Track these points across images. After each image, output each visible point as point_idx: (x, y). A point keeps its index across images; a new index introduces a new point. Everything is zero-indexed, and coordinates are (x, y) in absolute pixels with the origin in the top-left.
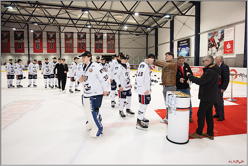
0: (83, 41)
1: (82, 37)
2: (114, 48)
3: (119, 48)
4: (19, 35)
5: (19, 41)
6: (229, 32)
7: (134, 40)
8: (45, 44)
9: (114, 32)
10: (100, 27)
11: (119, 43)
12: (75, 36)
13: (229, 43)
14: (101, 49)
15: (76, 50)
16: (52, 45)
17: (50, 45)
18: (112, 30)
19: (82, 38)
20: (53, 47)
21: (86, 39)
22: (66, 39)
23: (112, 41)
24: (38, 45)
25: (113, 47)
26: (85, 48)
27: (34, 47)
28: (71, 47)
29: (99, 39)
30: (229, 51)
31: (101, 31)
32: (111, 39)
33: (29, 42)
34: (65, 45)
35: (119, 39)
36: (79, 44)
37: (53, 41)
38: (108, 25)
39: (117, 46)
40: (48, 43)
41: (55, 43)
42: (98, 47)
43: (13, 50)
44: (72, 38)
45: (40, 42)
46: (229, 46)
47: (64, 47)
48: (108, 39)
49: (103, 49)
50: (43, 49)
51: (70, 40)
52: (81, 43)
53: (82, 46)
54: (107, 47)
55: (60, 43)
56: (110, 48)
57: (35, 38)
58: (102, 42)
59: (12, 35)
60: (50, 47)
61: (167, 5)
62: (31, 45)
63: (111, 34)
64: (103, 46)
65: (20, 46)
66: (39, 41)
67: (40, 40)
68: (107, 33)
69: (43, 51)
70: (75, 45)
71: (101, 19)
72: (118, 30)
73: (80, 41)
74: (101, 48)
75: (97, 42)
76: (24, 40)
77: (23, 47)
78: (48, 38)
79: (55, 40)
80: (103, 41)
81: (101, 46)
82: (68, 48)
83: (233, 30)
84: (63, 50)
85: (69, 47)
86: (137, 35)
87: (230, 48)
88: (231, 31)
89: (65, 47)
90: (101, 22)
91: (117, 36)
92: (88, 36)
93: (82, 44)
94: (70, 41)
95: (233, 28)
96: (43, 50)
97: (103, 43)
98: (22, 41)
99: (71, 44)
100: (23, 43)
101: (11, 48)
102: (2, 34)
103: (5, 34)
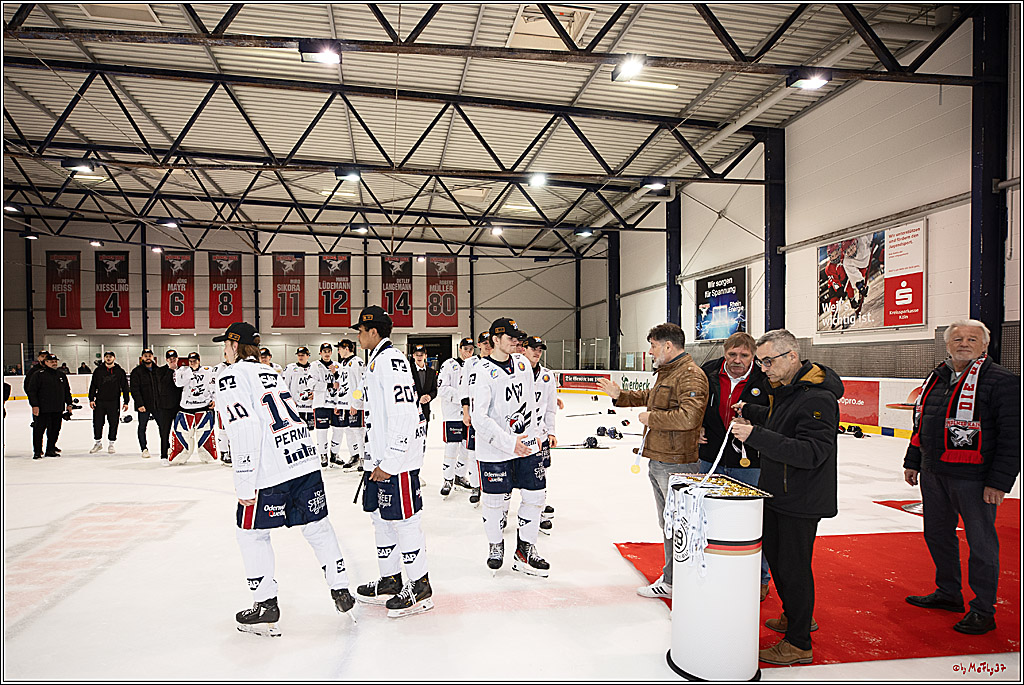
0: (339, 285)
1: (335, 269)
2: (454, 308)
3: (472, 308)
4: (112, 265)
5: (112, 288)
6: (905, 241)
7: (528, 279)
8: (202, 298)
9: (455, 248)
10: (402, 232)
11: (471, 292)
12: (312, 266)
13: (904, 284)
14: (406, 312)
15: (312, 317)
16: (229, 300)
17: (222, 300)
18: (446, 243)
19: (337, 274)
20: (229, 307)
21: (349, 276)
22: (279, 277)
23: (445, 282)
24: (177, 300)
25: (448, 305)
26: (345, 311)
27: (164, 309)
28: (296, 309)
29: (399, 275)
30: (906, 314)
31: (406, 247)
32: (444, 276)
33: (145, 291)
34: (275, 300)
35: (472, 275)
36: (325, 296)
37: (232, 285)
38: (430, 225)
39: (463, 300)
40: (213, 294)
41: (238, 293)
42: (394, 306)
43: (89, 319)
44: (299, 273)
45: (184, 288)
46: (904, 296)
47: (272, 306)
48: (432, 277)
49: (411, 312)
50: (196, 316)
51: (292, 281)
52: (333, 291)
53: (334, 301)
54: (428, 304)
55: (257, 291)
56: (439, 308)
57: (167, 276)
58: (408, 287)
59: (88, 265)
60: (222, 307)
61: (652, 142)
62: (155, 299)
63: (441, 259)
64: (411, 303)
65: (115, 304)
66: (180, 286)
67: (185, 281)
68: (428, 255)
69: (196, 323)
70: (312, 298)
71: (404, 204)
72: (467, 243)
73: (328, 286)
74: (406, 308)
75: (391, 287)
77: (126, 309)
78: (215, 276)
79: (239, 283)
80: (411, 282)
81: (405, 302)
82: (283, 308)
83: (921, 233)
84: (267, 317)
85: (289, 308)
86: (538, 259)
87: (910, 301)
88: (910, 234)
89: (275, 308)
90: (406, 212)
91: (463, 266)
92: (356, 265)
93: (336, 296)
94: (293, 287)
95: (921, 224)
96: (196, 320)
97: (411, 292)
98: (122, 288)
99: (295, 296)
100: (125, 294)
101: (83, 312)
102: (53, 264)
103: (64, 265)
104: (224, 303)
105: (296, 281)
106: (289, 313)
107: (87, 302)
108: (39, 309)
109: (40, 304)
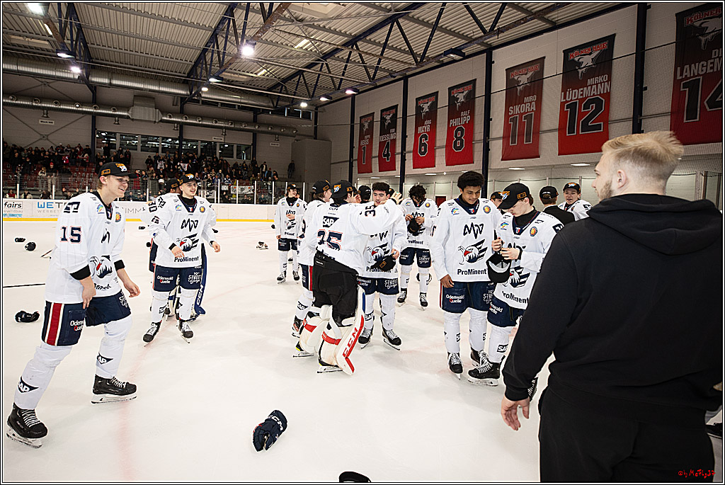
0: (592, 89)
8: (441, 138)
15: (550, 143)
16: (462, 134)
17: (456, 136)
19: (588, 74)
20: (462, 142)
22: (513, 96)
24: (424, 141)
27: (415, 150)
28: (528, 134)
33: (404, 137)
36: (569, 113)
37: (465, 118)
40: (450, 130)
41: (470, 126)
43: (375, 165)
45: (429, 129)
47: (502, 135)
50: (436, 155)
51: (527, 99)
52: (581, 100)
53: (582, 115)
55: (488, 120)
57: (419, 120)
60: (455, 143)
65: (388, 151)
66: (426, 128)
67: (430, 122)
69: (436, 162)
73: (575, 95)
76: (395, 132)
77: (394, 154)
78: (453, 112)
79: (472, 115)
84: (497, 148)
85: (521, 135)
89: (505, 138)
93: (586, 107)
94: (527, 106)
96: (436, 159)
98: (392, 137)
99: (529, 117)
100: (394, 141)
101: (373, 159)
102: (362, 126)
103: (366, 125)
104: (458, 139)
105: (531, 98)
106: (521, 141)
107: (375, 152)
108: (355, 160)
109: (355, 156)
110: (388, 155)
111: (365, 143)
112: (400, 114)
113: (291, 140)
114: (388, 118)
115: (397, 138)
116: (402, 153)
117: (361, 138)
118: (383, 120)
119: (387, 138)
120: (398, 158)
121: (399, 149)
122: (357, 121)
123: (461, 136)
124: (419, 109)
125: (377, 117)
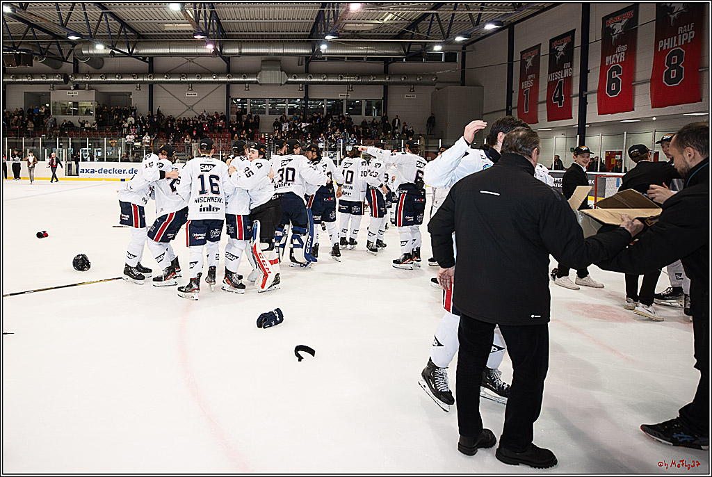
4: (561, 50)
8: (644, 67)
17: (669, 64)
24: (615, 75)
27: (601, 90)
37: (685, 35)
40: (659, 56)
43: (543, 112)
45: (623, 58)
50: (636, 93)
57: (607, 47)
60: (668, 73)
62: (593, 82)
65: (560, 93)
66: (620, 55)
67: (624, 48)
69: (635, 105)
76: (571, 67)
77: (568, 97)
79: (699, 29)
96: (636, 97)
98: (567, 73)
100: (569, 80)
101: (539, 105)
102: (523, 63)
103: (529, 62)
104: (672, 67)
107: (543, 95)
108: (514, 108)
109: (515, 103)
110: (560, 99)
111: (528, 84)
112: (578, 42)
113: (431, 89)
114: (561, 48)
115: (574, 75)
116: (581, 95)
117: (523, 78)
118: (553, 52)
119: (559, 76)
120: (576, 102)
121: (576, 89)
122: (517, 57)
123: (679, 63)
124: (607, 32)
125: (545, 50)
